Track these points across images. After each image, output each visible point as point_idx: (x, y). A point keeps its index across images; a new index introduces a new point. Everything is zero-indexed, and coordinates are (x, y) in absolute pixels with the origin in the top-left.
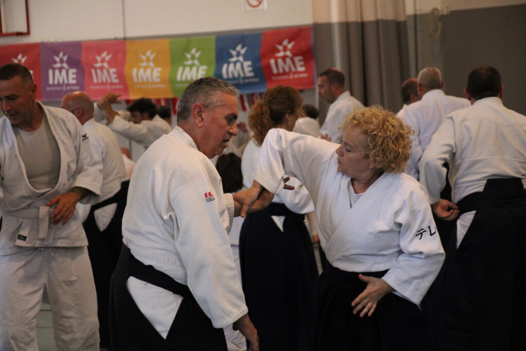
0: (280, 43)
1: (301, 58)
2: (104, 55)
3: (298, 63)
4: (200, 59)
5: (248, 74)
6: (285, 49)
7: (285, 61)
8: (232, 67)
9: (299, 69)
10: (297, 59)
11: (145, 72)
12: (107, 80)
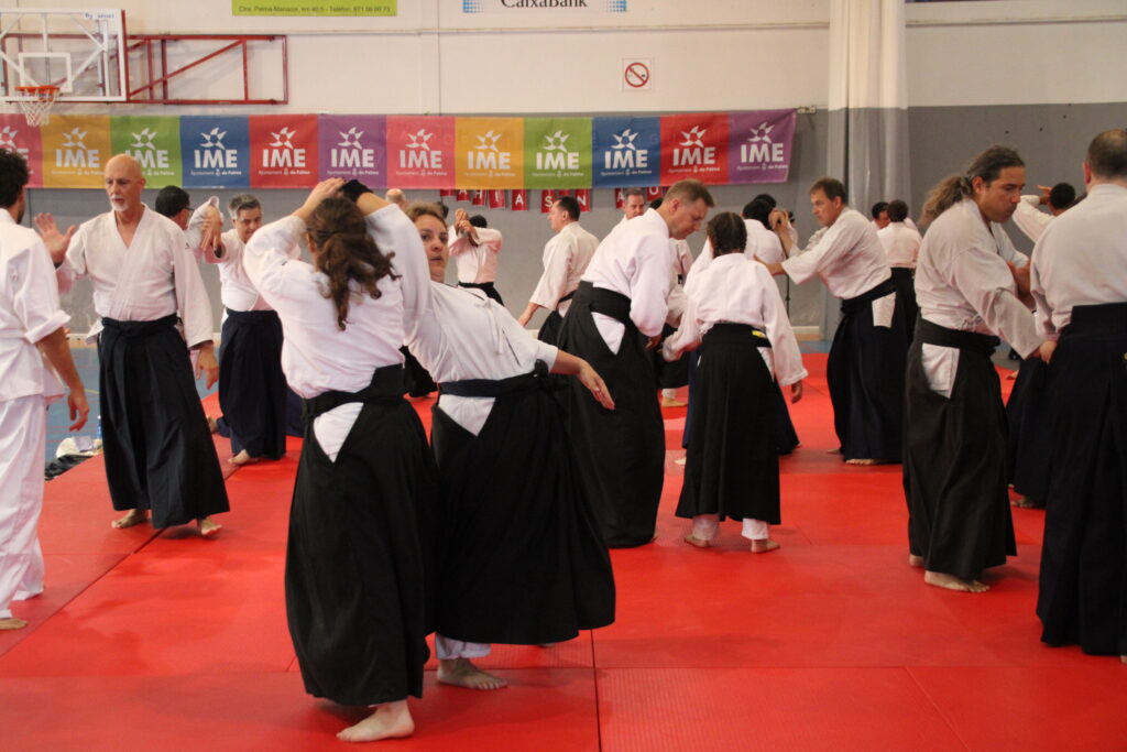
1: (713, 149)
2: (421, 133)
3: (707, 155)
4: (566, 144)
5: (639, 165)
6: (694, 137)
7: (692, 152)
8: (618, 155)
9: (707, 161)
10: (707, 150)
11: (486, 157)
12: (422, 165)
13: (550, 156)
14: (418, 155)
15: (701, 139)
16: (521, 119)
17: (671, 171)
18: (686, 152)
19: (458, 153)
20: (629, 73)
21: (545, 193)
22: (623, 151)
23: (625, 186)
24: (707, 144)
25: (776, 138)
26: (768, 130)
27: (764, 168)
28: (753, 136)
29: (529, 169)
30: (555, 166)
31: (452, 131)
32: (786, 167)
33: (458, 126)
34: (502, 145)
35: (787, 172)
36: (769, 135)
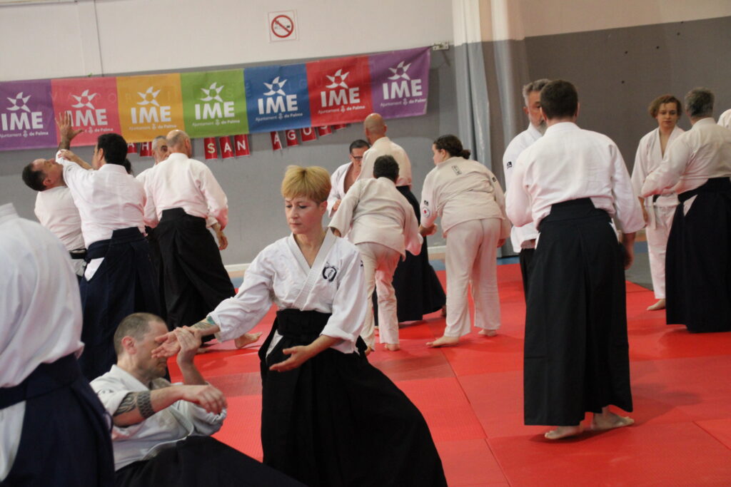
0: (332, 74)
1: (357, 89)
2: (85, 94)
3: (352, 95)
4: (221, 95)
5: (290, 109)
6: (338, 80)
7: (338, 93)
8: (270, 101)
9: (353, 101)
10: (352, 90)
11: (148, 112)
12: (89, 123)
13: (207, 107)
14: (84, 114)
15: (346, 81)
16: (178, 75)
17: (320, 112)
18: (333, 93)
19: (121, 110)
20: (275, 25)
21: (207, 141)
22: (275, 97)
23: (280, 129)
24: (351, 85)
25: (414, 75)
26: (405, 69)
27: (405, 103)
28: (392, 74)
29: (189, 120)
30: (212, 115)
31: (115, 90)
32: (424, 100)
33: (120, 85)
34: (162, 100)
35: (426, 106)
36: (407, 72)
